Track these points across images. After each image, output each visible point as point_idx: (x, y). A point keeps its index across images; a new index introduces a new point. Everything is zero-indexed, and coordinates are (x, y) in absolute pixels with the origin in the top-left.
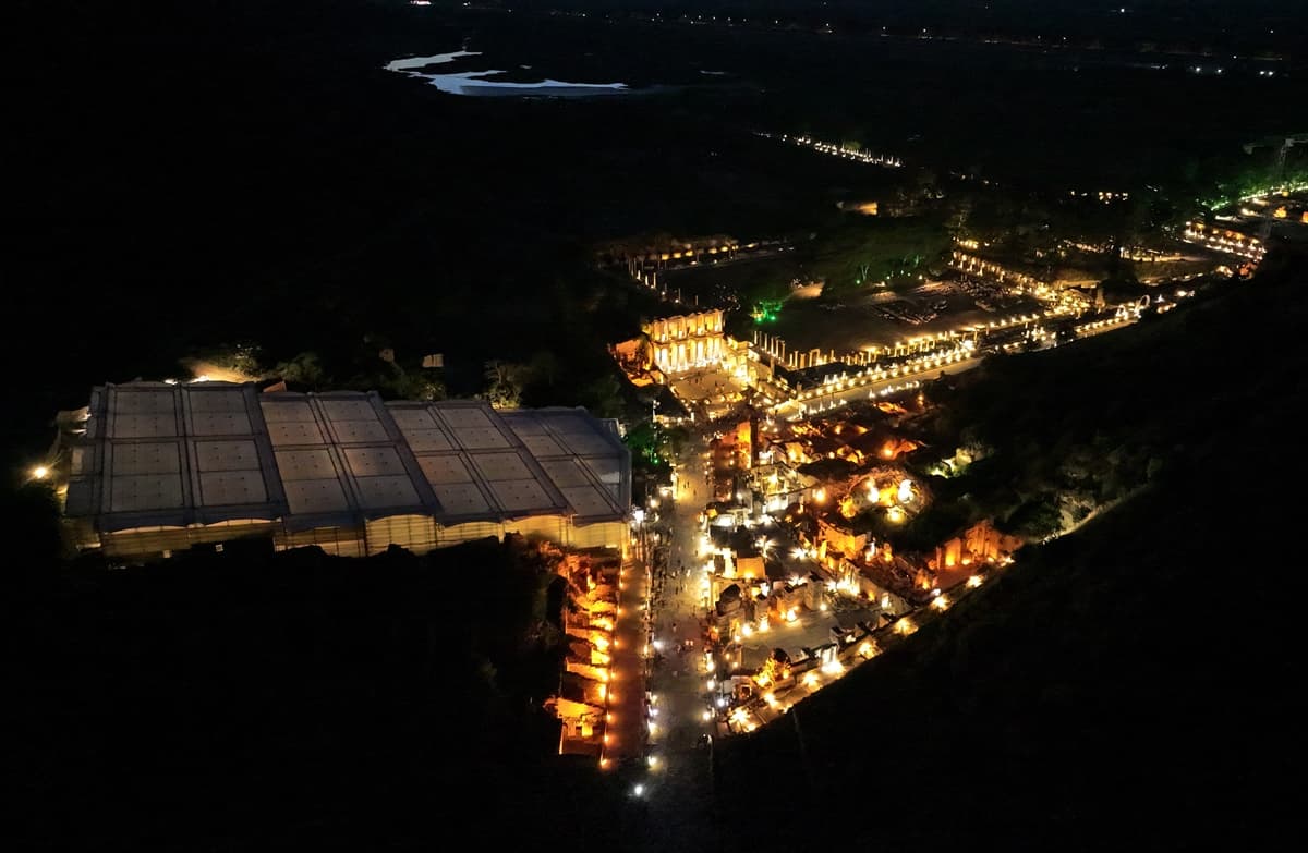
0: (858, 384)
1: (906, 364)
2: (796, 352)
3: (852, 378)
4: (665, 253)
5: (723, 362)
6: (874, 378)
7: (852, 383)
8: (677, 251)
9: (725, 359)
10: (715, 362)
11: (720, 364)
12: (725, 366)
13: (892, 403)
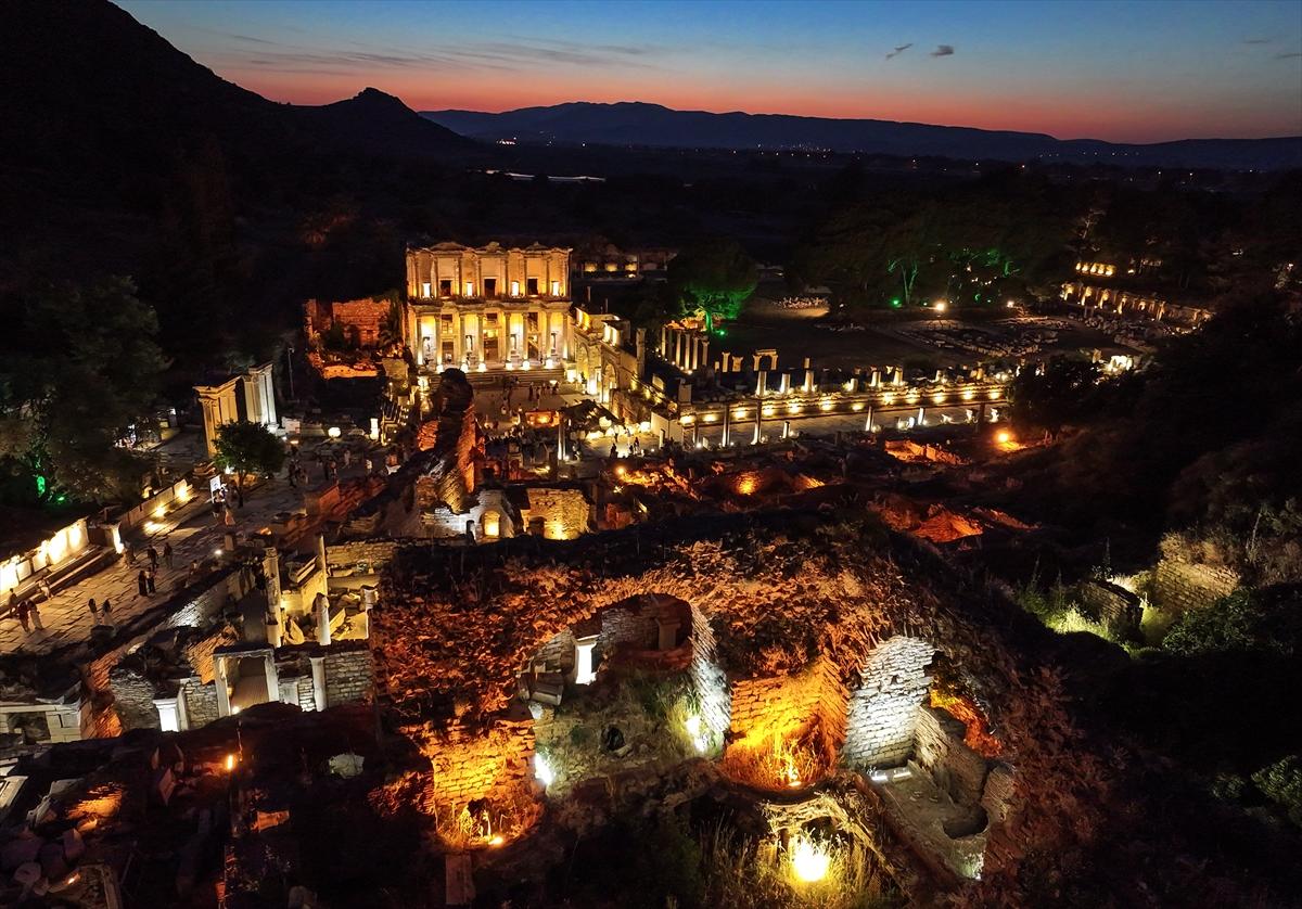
0: (843, 408)
1: (968, 380)
2: (726, 355)
3: (829, 391)
4: (592, 262)
5: (566, 365)
6: (888, 399)
7: (827, 403)
8: (612, 262)
9: (571, 359)
10: (550, 365)
11: (561, 370)
12: (571, 375)
13: (921, 442)
